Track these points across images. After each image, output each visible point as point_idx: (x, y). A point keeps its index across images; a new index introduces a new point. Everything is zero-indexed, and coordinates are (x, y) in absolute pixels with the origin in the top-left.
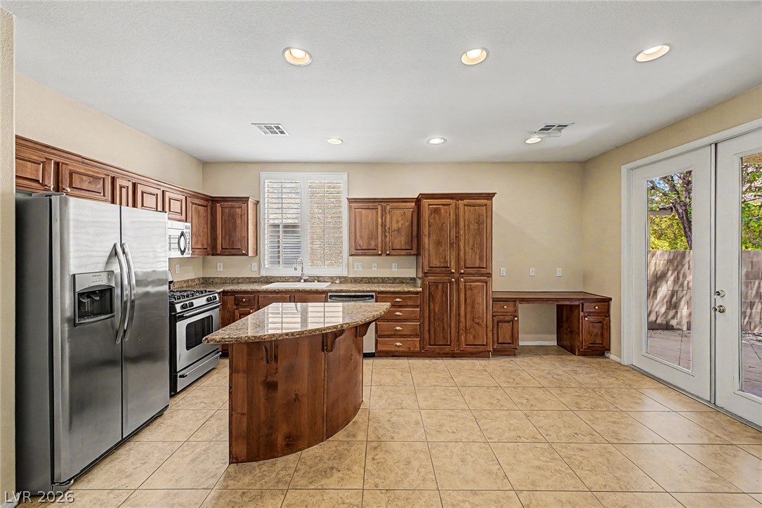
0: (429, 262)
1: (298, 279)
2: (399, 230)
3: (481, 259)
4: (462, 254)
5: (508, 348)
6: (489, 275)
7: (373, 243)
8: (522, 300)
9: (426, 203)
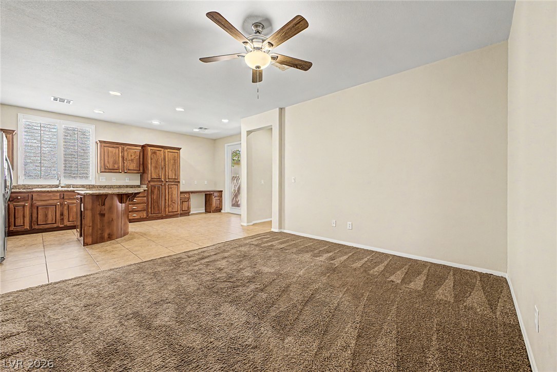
0: (151, 176)
1: (57, 186)
2: (132, 160)
3: (175, 175)
4: (167, 173)
5: (186, 213)
6: (179, 182)
7: (116, 166)
8: (192, 192)
9: (149, 148)
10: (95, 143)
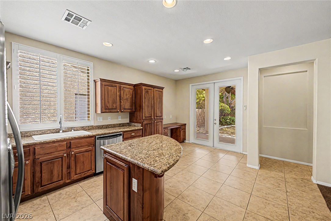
0: (145, 114)
1: (57, 131)
2: (127, 99)
3: (160, 113)
4: (155, 111)
6: (162, 119)
7: (115, 106)
9: (144, 87)
10: (93, 82)
